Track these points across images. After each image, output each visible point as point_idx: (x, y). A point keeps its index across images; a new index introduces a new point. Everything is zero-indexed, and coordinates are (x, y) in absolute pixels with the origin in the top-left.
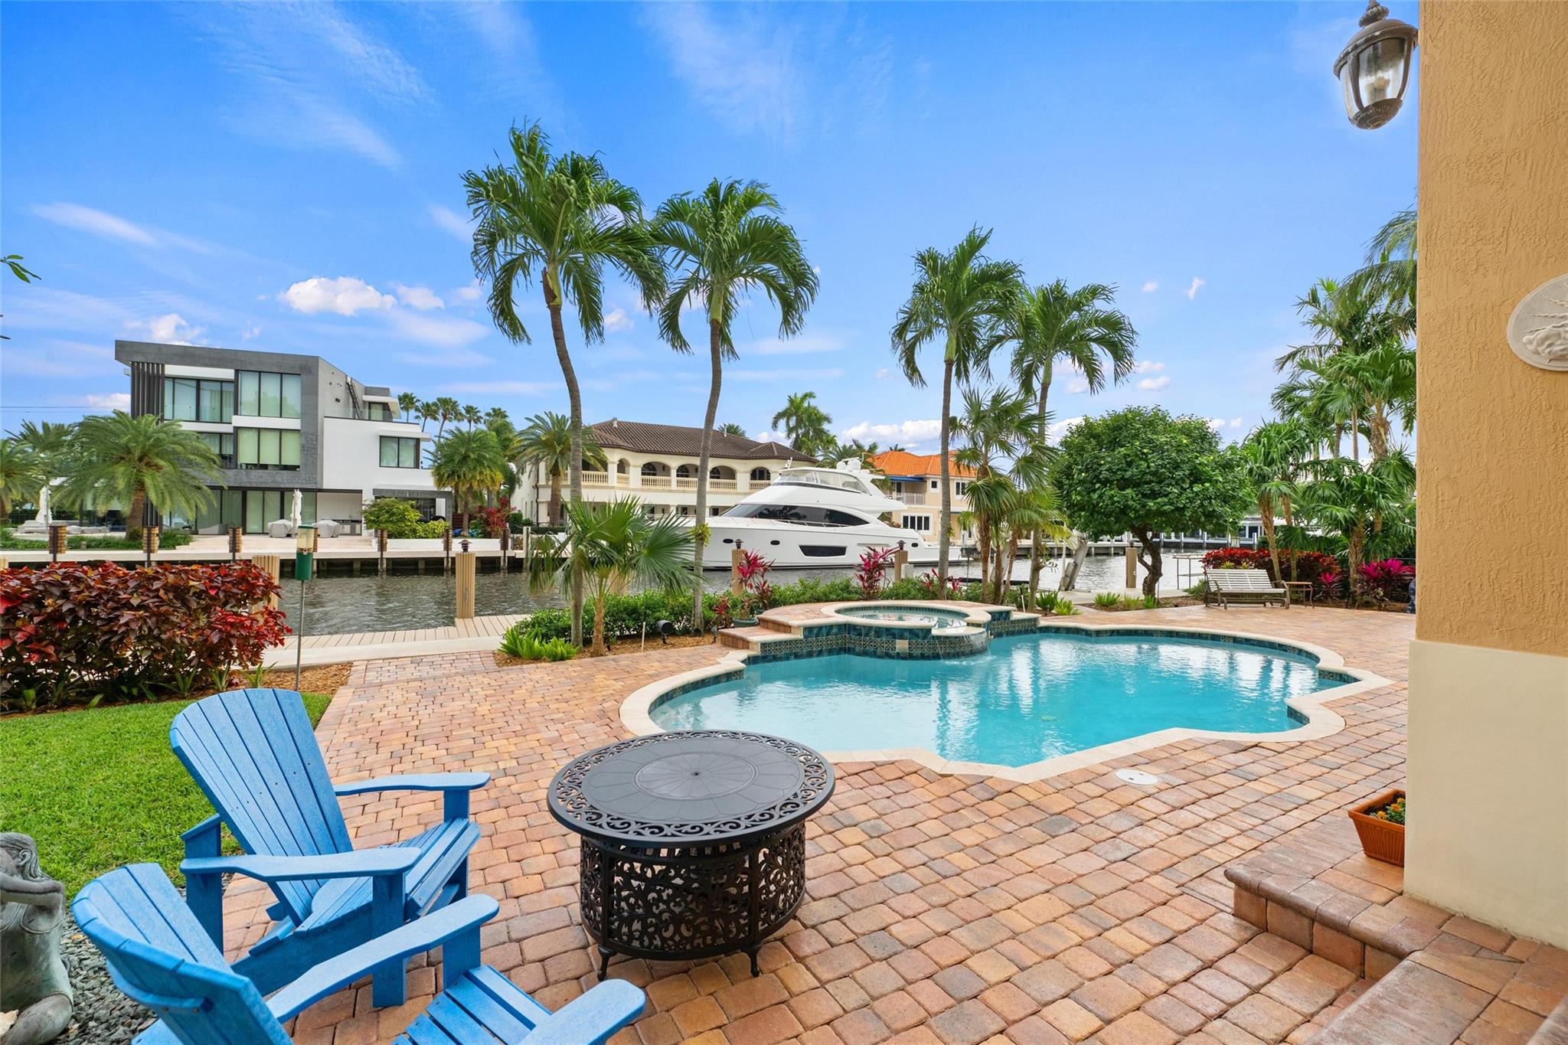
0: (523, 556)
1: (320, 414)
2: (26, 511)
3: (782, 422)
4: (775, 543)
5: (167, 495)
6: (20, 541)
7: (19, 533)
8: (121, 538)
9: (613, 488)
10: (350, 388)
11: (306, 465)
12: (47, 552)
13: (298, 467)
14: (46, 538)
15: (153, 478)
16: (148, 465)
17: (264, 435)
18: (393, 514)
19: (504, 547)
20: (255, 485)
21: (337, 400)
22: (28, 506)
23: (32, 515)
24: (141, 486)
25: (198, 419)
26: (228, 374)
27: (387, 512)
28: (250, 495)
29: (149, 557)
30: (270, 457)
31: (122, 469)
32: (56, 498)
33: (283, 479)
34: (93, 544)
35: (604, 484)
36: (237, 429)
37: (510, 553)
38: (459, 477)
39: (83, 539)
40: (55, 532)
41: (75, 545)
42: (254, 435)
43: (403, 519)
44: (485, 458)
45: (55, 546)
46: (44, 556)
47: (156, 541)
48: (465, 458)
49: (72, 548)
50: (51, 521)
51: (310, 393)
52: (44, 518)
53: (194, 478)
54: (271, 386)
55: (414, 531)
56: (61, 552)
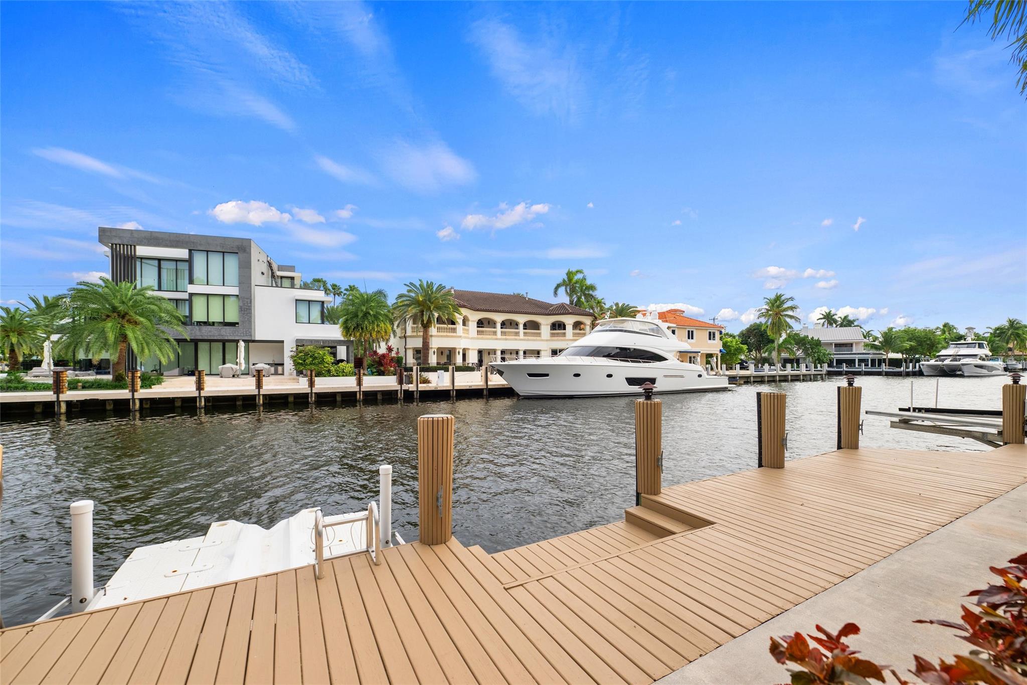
0: (415, 389)
1: (253, 284)
2: (33, 361)
3: (562, 290)
4: (610, 376)
5: (145, 345)
6: (29, 384)
7: (28, 377)
8: (108, 380)
9: (460, 337)
10: (270, 265)
11: (243, 322)
12: (52, 393)
13: (237, 323)
14: (50, 381)
15: (134, 332)
16: (129, 321)
17: (211, 299)
18: (315, 358)
19: (401, 382)
20: (206, 338)
21: (263, 273)
22: (34, 358)
23: (38, 363)
24: (124, 338)
25: (160, 289)
26: (183, 253)
27: (311, 356)
28: (201, 345)
29: (133, 395)
30: (216, 317)
31: (110, 325)
32: (57, 350)
33: (227, 333)
34: (87, 385)
35: (454, 334)
36: (191, 295)
37: (405, 387)
38: (362, 329)
39: (79, 381)
40: (57, 376)
41: (73, 386)
42: (204, 299)
43: (322, 361)
44: (380, 314)
45: (57, 387)
46: (48, 396)
47: (139, 382)
48: (366, 314)
49: (71, 389)
50: (52, 367)
51: (245, 267)
52: (47, 365)
53: (163, 332)
54: (215, 261)
55: (329, 371)
56: (62, 392)
